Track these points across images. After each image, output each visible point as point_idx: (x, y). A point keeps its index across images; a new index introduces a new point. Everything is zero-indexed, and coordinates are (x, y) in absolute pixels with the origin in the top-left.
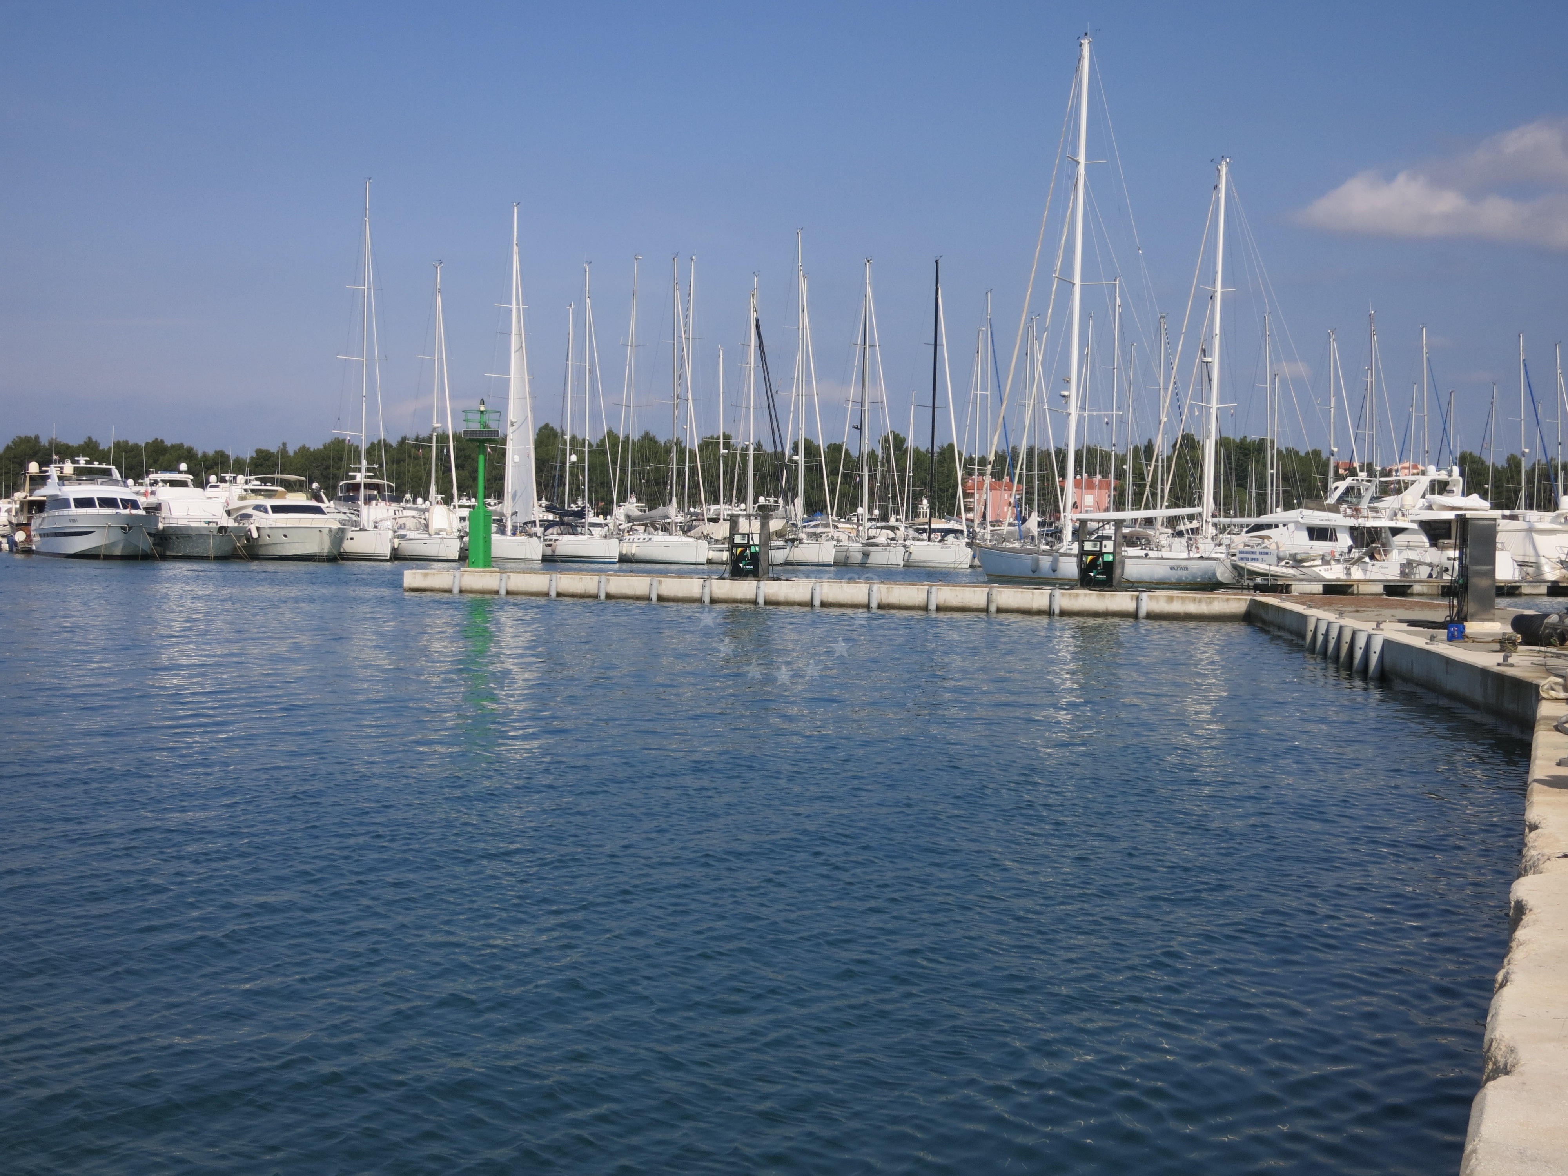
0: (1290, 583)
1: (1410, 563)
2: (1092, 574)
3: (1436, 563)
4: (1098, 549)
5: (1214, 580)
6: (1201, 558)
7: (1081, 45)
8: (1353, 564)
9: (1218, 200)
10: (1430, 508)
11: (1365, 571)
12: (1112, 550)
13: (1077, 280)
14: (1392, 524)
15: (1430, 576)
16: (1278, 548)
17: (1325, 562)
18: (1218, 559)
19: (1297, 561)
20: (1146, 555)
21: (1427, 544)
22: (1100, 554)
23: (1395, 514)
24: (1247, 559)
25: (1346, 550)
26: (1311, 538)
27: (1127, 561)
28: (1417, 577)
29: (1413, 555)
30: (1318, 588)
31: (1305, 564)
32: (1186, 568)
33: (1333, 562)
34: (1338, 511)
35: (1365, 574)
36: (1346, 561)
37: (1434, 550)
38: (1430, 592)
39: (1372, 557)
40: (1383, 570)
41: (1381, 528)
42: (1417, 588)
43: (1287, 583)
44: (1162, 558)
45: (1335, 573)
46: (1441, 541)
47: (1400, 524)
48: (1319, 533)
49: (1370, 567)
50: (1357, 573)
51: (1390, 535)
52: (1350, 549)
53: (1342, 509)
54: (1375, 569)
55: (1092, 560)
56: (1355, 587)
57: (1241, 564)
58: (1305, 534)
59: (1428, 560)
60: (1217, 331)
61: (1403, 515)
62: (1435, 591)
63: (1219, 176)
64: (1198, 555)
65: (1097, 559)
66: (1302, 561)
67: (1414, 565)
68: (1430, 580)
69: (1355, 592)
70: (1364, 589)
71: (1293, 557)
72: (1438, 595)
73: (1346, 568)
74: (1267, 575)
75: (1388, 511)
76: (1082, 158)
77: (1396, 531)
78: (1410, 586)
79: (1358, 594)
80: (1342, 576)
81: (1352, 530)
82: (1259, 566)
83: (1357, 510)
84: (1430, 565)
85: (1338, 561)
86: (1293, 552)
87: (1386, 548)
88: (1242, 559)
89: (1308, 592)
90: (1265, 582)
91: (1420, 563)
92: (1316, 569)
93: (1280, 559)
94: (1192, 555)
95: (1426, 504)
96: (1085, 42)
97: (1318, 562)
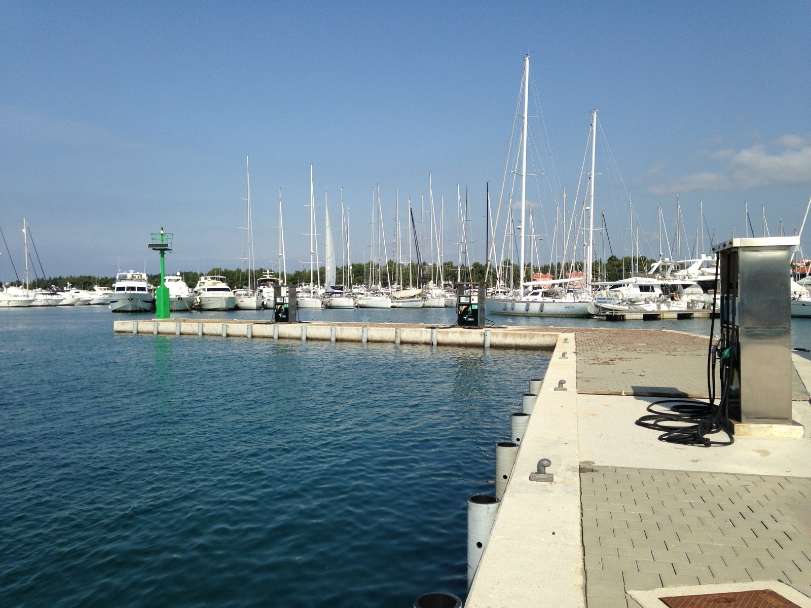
0: (624, 314)
1: (693, 301)
2: (465, 318)
3: (707, 301)
4: (469, 302)
5: (586, 312)
6: (580, 302)
7: (525, 60)
8: (662, 303)
9: (592, 130)
10: (703, 274)
11: (669, 306)
12: (477, 302)
13: (524, 174)
14: (683, 283)
15: (704, 308)
16: (623, 296)
17: (646, 302)
18: (588, 302)
19: (632, 302)
20: (554, 301)
21: (702, 292)
22: (470, 305)
23: (685, 278)
24: (602, 302)
25: (659, 296)
26: (641, 291)
27: (545, 304)
28: (697, 308)
29: (694, 298)
30: (641, 316)
31: (636, 304)
32: (573, 307)
33: (651, 302)
34: (654, 277)
35: (669, 308)
36: (657, 301)
37: (706, 294)
38: (704, 316)
39: (673, 299)
40: (679, 306)
41: (677, 285)
42: (696, 315)
43: (623, 314)
44: (561, 303)
45: (651, 308)
46: (709, 290)
47: (688, 282)
48: (644, 288)
49: (671, 304)
50: (664, 307)
51: (682, 288)
52: (660, 295)
53: (656, 277)
54: (674, 305)
55: (465, 309)
56: (662, 315)
57: (599, 304)
58: (638, 289)
59: (703, 300)
60: (592, 194)
61: (689, 278)
62: (706, 316)
63: (593, 119)
64: (579, 301)
65: (468, 308)
66: (634, 302)
67: (695, 302)
68: (704, 310)
69: (662, 318)
70: (666, 316)
71: (630, 300)
72: (708, 318)
73: (658, 305)
74: (612, 310)
75: (680, 277)
76: (526, 115)
77: (685, 286)
78: (692, 314)
79: (663, 319)
80: (656, 310)
81: (662, 286)
82: (608, 306)
83: (664, 277)
84: (704, 302)
85: (654, 302)
86: (630, 297)
87: (680, 294)
88: (599, 302)
89: (635, 318)
90: (611, 314)
91: (698, 301)
92: (642, 306)
93: (623, 301)
94: (576, 301)
95: (701, 273)
96: (527, 59)
97: (643, 302)
